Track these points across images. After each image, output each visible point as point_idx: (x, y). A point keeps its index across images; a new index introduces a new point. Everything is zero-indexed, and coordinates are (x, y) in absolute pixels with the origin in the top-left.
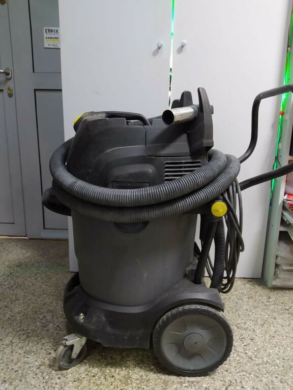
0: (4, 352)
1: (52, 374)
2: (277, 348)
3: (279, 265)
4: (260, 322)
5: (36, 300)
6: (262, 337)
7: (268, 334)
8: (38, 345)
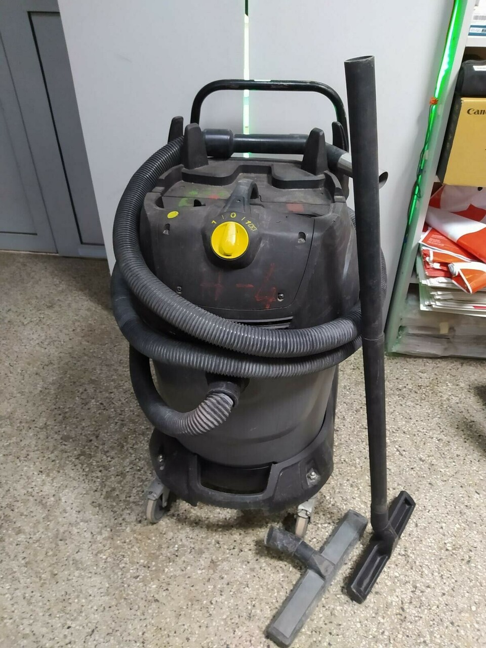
0: (39, 436)
1: (92, 466)
3: (405, 327)
5: (75, 364)
6: (350, 427)
7: (360, 425)
8: (76, 429)
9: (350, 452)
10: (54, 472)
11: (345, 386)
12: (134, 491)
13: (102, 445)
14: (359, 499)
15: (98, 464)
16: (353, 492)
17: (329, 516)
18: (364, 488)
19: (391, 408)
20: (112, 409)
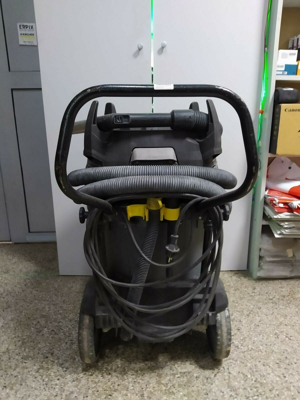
1: (51, 376)
2: (261, 335)
3: (263, 257)
4: (245, 312)
5: (28, 306)
6: (248, 326)
7: (254, 324)
8: (34, 350)
9: (254, 343)
10: (17, 385)
11: (233, 301)
12: (90, 391)
13: (57, 359)
14: (273, 374)
15: (56, 374)
16: (266, 370)
17: (255, 390)
18: (273, 365)
19: (270, 311)
20: (61, 333)
